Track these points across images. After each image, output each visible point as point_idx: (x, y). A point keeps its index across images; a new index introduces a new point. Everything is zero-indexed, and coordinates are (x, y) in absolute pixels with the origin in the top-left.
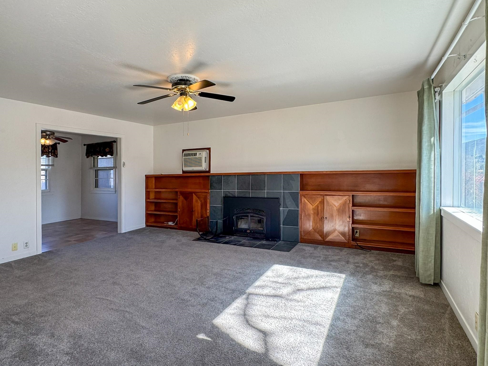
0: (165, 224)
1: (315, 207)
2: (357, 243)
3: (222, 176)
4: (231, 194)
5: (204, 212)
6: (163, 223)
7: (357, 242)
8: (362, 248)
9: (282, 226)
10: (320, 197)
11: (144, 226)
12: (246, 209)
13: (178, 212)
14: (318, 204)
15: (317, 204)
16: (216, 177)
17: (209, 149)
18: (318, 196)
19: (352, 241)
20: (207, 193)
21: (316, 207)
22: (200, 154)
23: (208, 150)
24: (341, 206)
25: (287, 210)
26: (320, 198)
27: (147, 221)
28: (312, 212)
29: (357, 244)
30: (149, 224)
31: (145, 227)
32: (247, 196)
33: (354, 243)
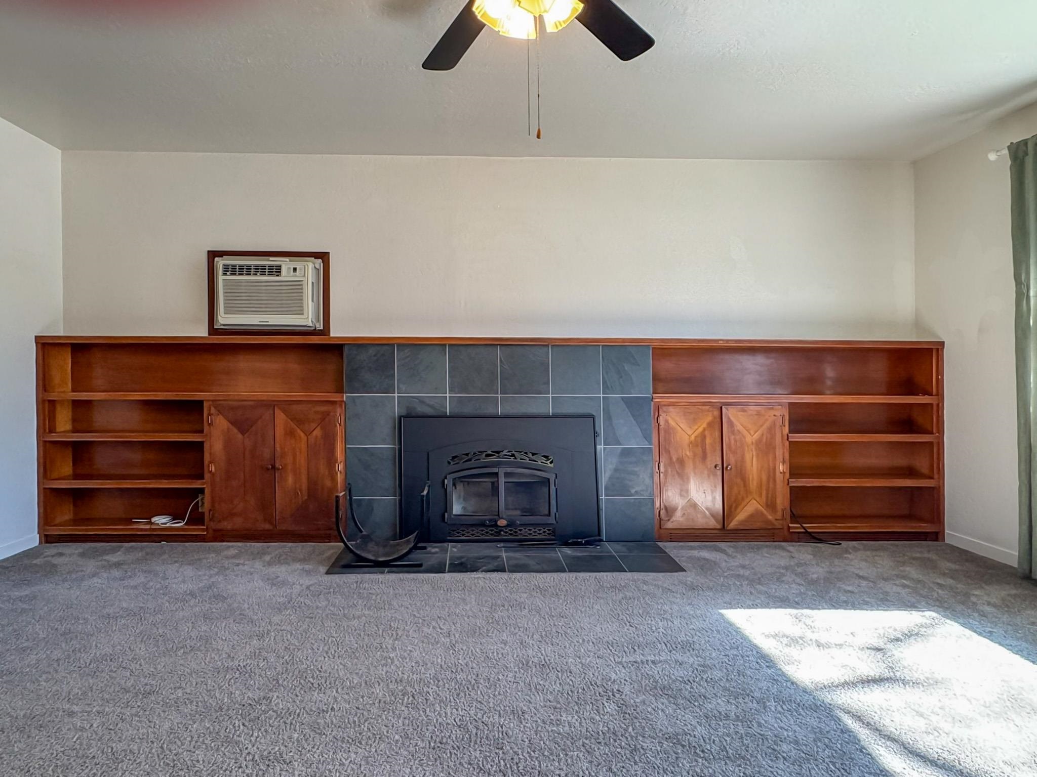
0: (141, 526)
1: (696, 437)
2: (804, 528)
3: (393, 345)
4: (429, 405)
5: (323, 469)
6: (129, 521)
7: (804, 525)
8: (814, 538)
9: (603, 497)
10: (708, 411)
11: (32, 540)
12: (490, 452)
13: (207, 476)
14: (704, 430)
15: (701, 430)
16: (372, 351)
17: (324, 257)
18: (704, 407)
19: (792, 523)
20: (333, 403)
21: (699, 440)
22: (295, 269)
23: (320, 260)
24: (763, 435)
25: (619, 451)
26: (710, 414)
27: (45, 520)
28: (688, 453)
29: (803, 530)
30: (55, 531)
31: (37, 543)
32: (490, 411)
33: (796, 527)
